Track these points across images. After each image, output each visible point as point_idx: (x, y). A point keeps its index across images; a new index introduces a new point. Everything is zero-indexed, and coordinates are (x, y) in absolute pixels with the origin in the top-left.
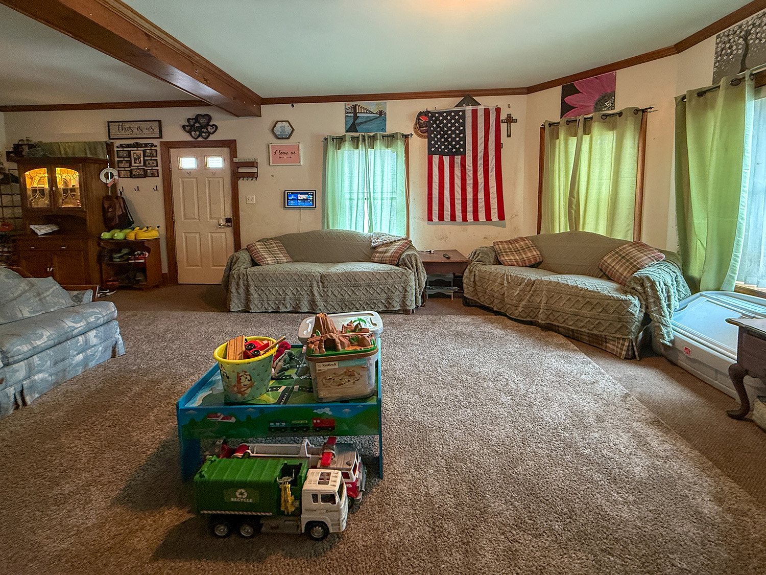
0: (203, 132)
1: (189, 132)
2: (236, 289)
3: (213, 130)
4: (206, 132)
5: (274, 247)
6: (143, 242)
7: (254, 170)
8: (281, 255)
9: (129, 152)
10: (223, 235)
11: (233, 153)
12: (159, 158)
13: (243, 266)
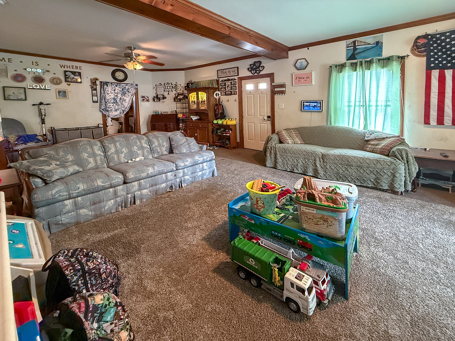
0: (257, 70)
1: (251, 71)
2: (270, 155)
3: (262, 69)
4: (259, 70)
5: (293, 134)
6: (229, 126)
7: (284, 89)
8: (297, 139)
9: (225, 83)
10: (266, 125)
11: (272, 81)
12: (237, 85)
13: (274, 143)
